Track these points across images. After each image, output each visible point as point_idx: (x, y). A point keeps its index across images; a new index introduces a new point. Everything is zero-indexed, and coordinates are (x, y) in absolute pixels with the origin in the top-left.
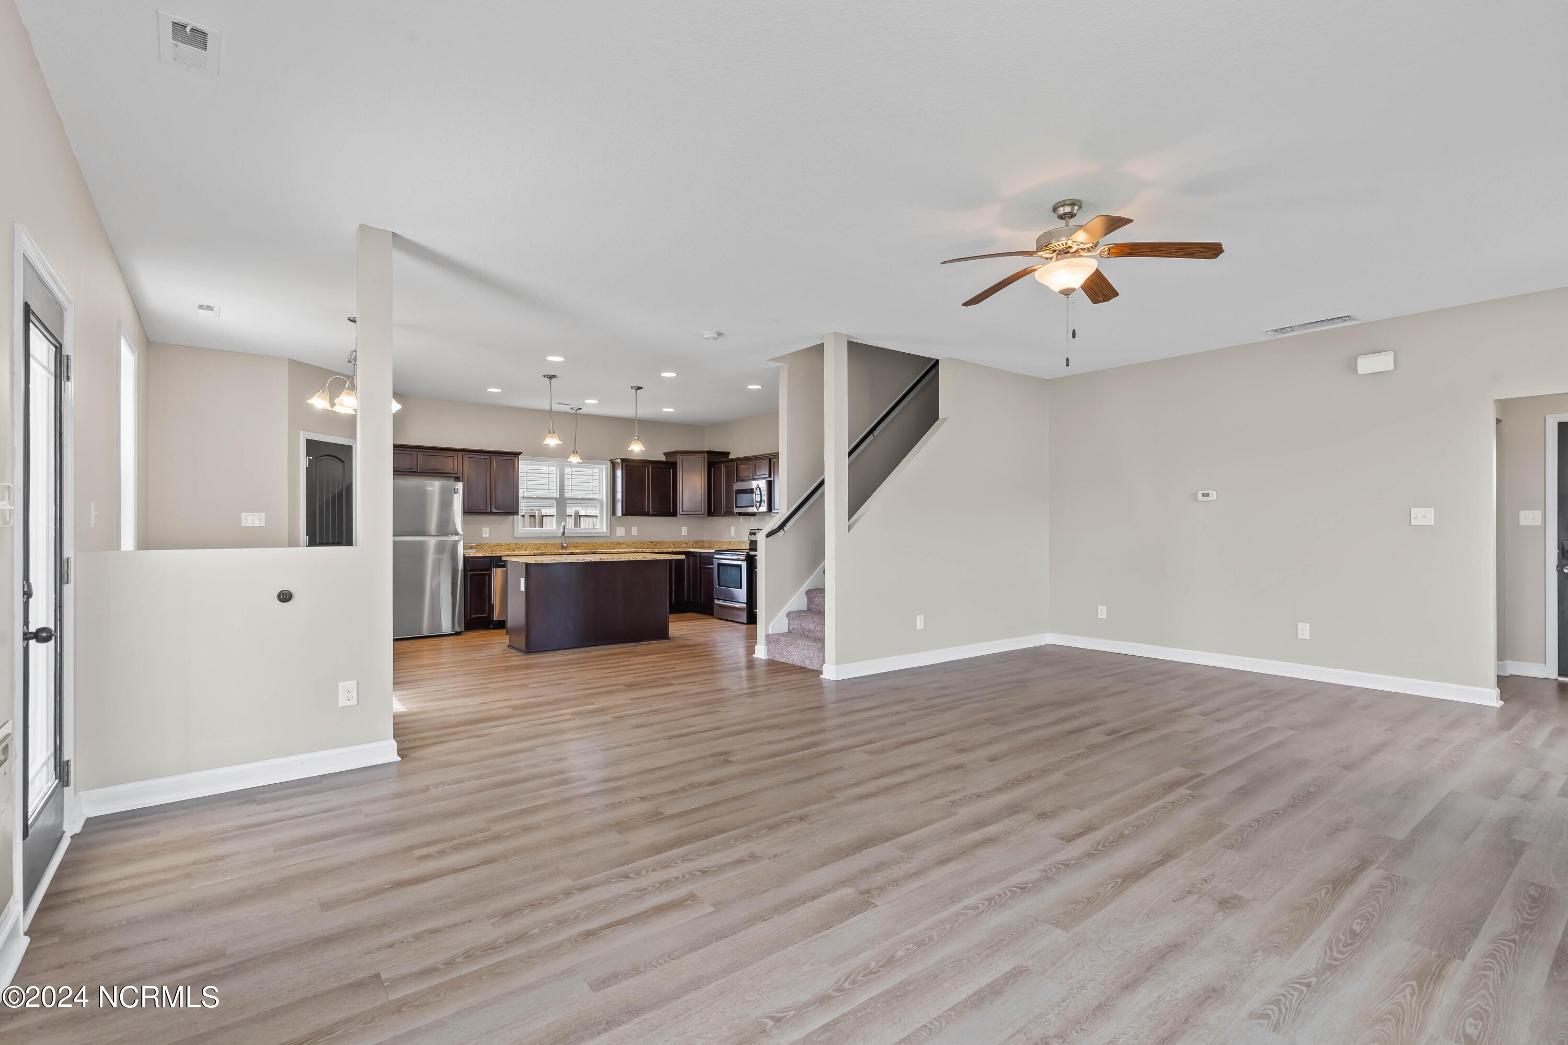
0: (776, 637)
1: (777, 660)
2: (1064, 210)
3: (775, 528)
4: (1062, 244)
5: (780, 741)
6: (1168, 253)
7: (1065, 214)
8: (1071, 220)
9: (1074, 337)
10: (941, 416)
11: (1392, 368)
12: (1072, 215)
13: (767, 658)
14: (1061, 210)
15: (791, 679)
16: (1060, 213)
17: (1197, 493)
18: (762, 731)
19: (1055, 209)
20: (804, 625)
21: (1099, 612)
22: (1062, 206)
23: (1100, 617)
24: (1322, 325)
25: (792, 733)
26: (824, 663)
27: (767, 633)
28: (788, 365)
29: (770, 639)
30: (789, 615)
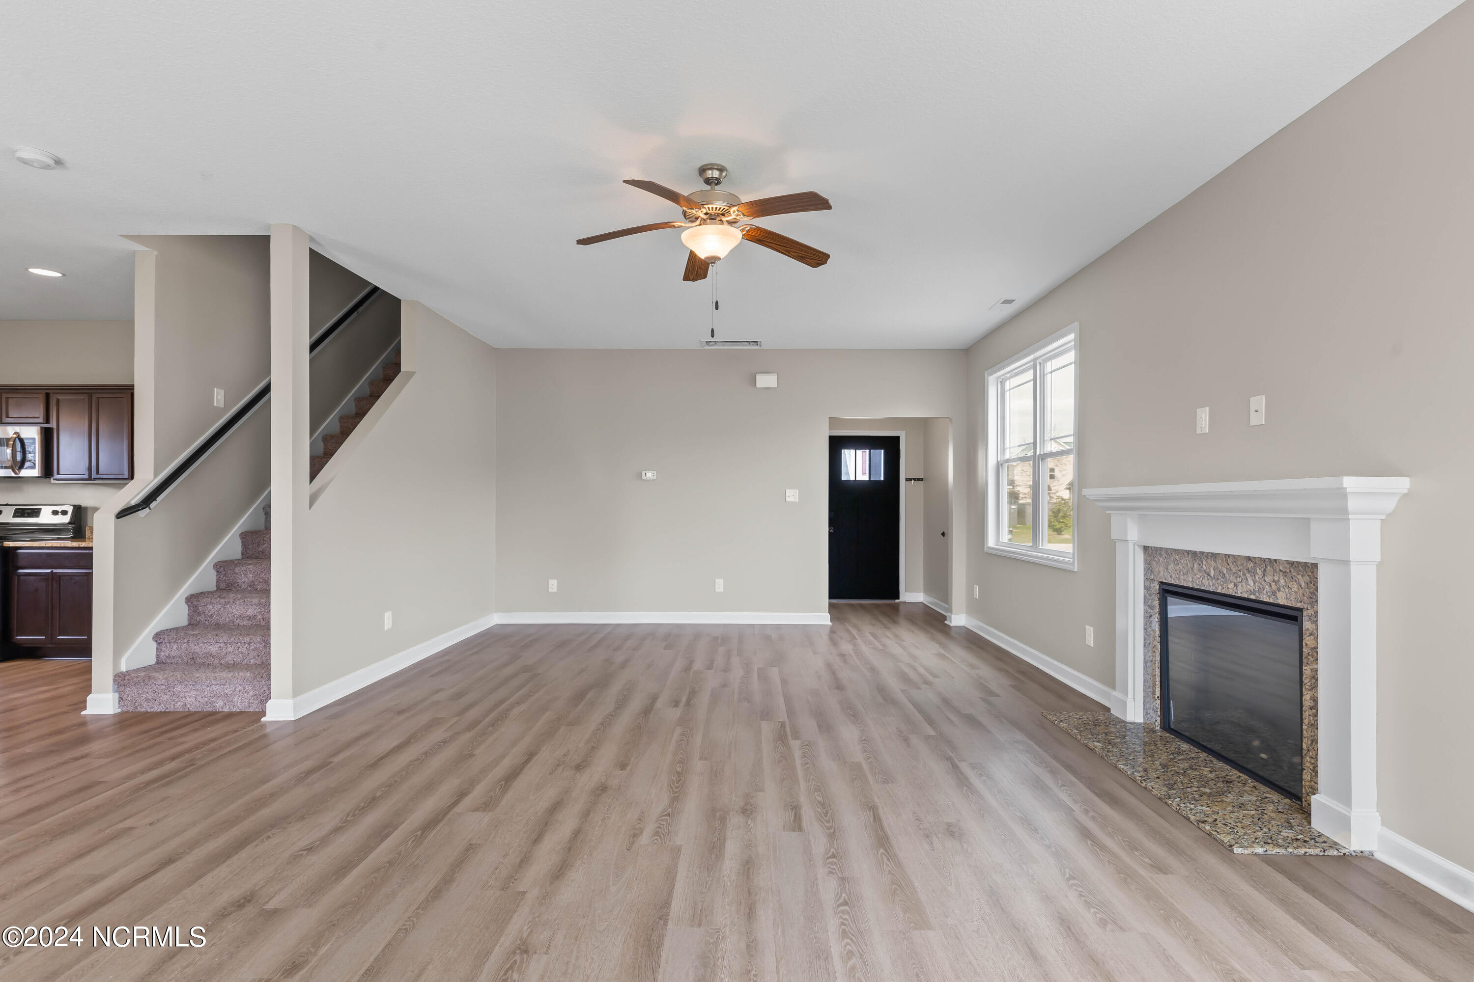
0: (142, 674)
1: (143, 710)
2: (712, 174)
3: (133, 503)
4: (713, 208)
5: (324, 841)
6: (787, 251)
7: (712, 178)
8: (717, 187)
9: (717, 308)
10: (403, 368)
11: (776, 386)
12: (718, 182)
13: (119, 710)
14: (709, 174)
15: (213, 735)
16: (708, 176)
17: (641, 473)
18: (270, 834)
19: (702, 170)
20: (193, 647)
21: (550, 586)
22: (711, 169)
23: (550, 590)
24: (744, 345)
25: (329, 820)
26: (268, 697)
27: (118, 671)
28: (156, 253)
29: (122, 681)
30: (158, 637)
